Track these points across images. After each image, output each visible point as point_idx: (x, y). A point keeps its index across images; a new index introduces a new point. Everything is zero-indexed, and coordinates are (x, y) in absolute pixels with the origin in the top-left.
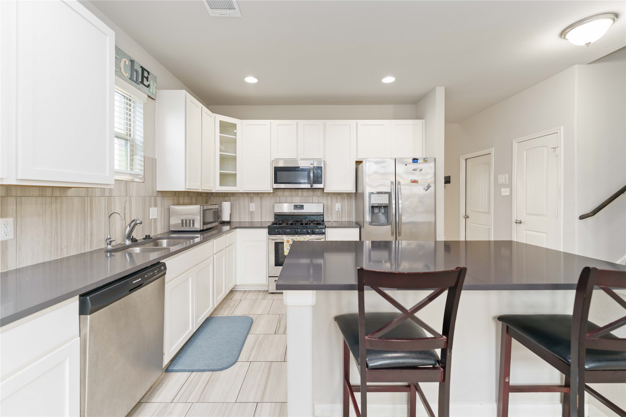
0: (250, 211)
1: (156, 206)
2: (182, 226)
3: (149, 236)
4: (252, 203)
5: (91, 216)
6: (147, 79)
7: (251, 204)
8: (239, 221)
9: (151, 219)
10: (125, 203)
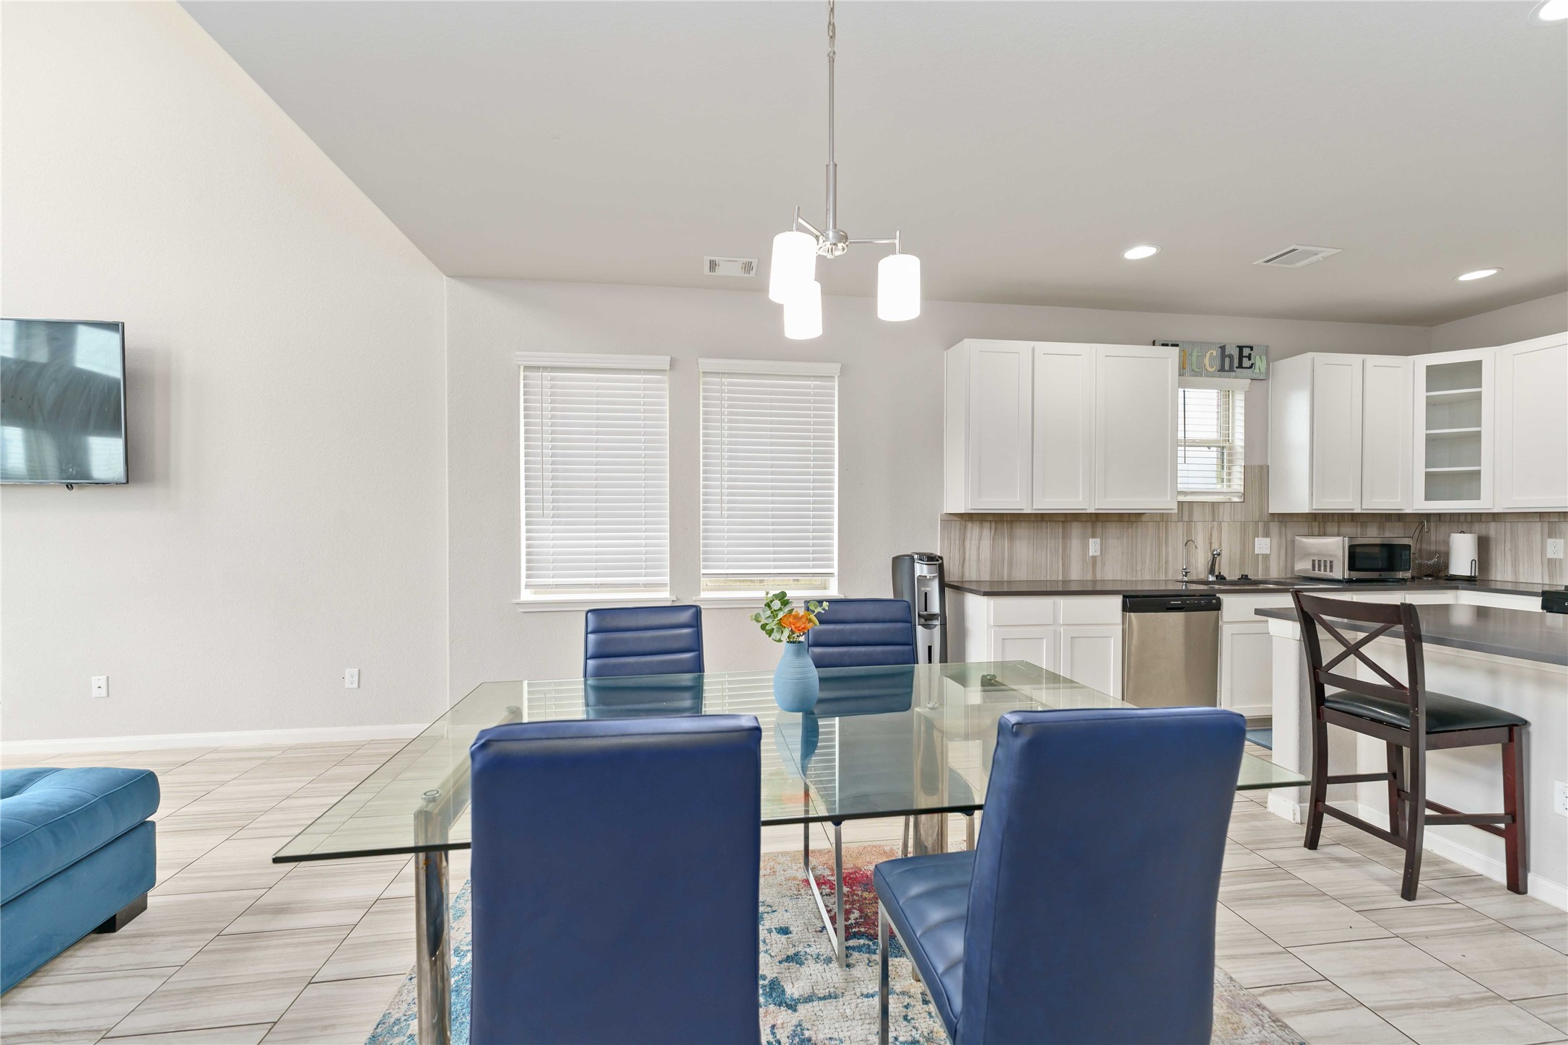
0: (1548, 557)
1: (1267, 535)
2: (1314, 569)
3: (1247, 576)
4: (1556, 538)
5: (1167, 544)
6: (1249, 357)
7: (1550, 541)
8: (1514, 580)
9: (1258, 555)
10: (1211, 530)
